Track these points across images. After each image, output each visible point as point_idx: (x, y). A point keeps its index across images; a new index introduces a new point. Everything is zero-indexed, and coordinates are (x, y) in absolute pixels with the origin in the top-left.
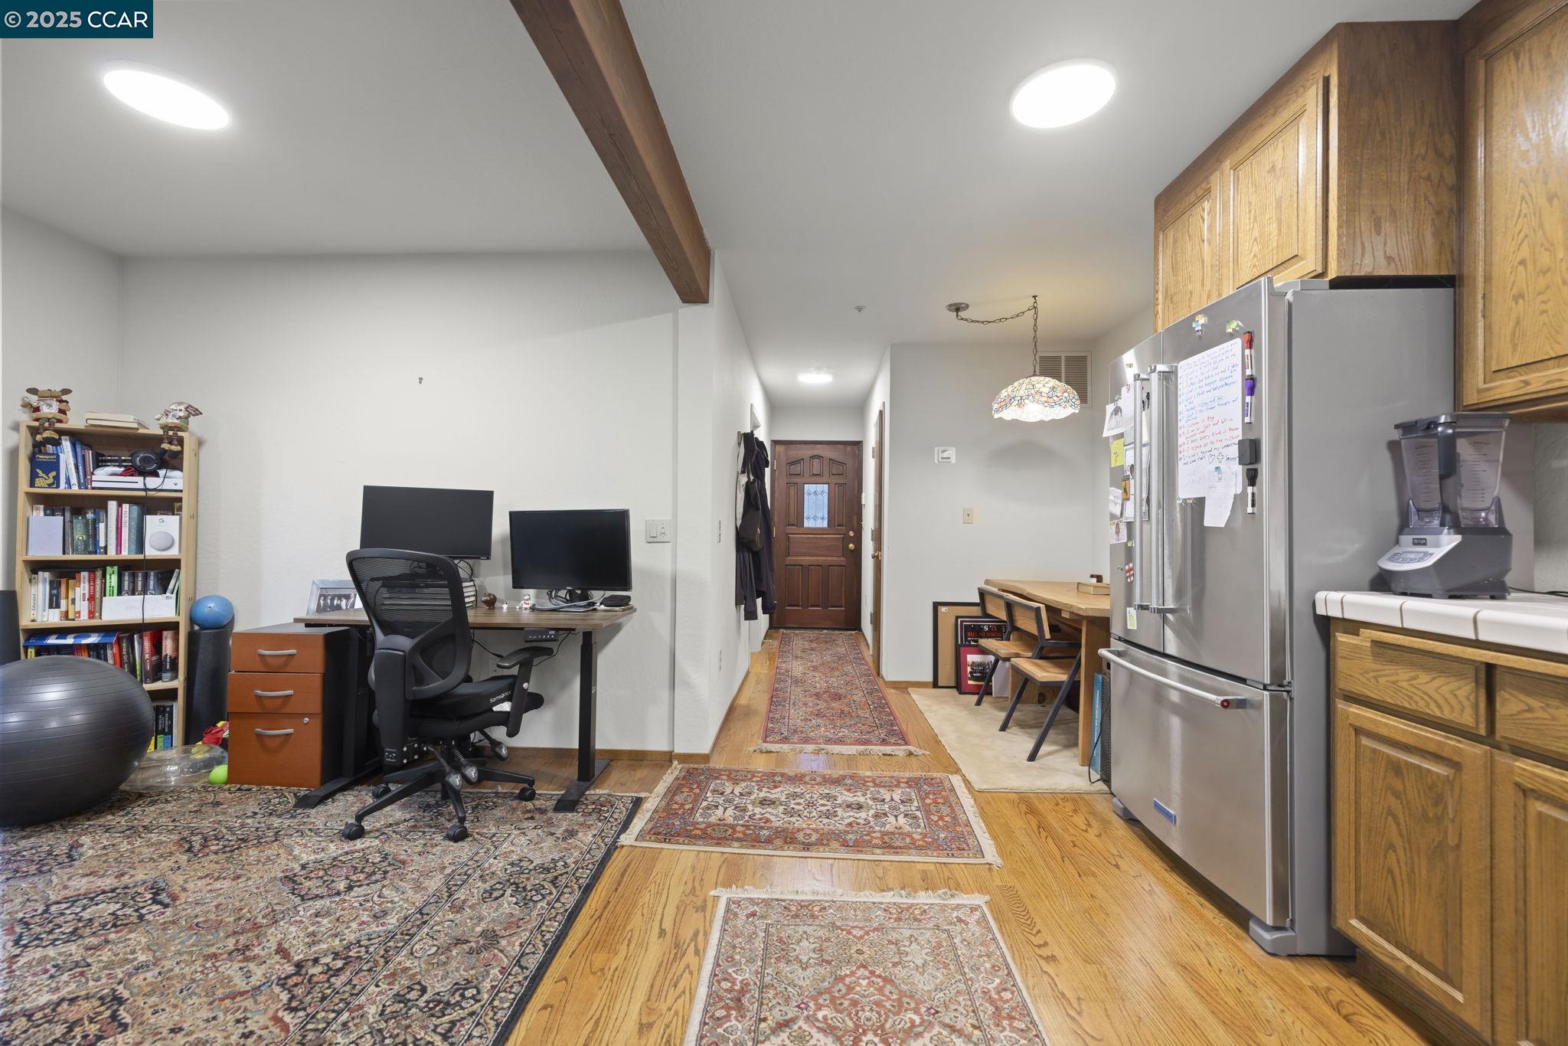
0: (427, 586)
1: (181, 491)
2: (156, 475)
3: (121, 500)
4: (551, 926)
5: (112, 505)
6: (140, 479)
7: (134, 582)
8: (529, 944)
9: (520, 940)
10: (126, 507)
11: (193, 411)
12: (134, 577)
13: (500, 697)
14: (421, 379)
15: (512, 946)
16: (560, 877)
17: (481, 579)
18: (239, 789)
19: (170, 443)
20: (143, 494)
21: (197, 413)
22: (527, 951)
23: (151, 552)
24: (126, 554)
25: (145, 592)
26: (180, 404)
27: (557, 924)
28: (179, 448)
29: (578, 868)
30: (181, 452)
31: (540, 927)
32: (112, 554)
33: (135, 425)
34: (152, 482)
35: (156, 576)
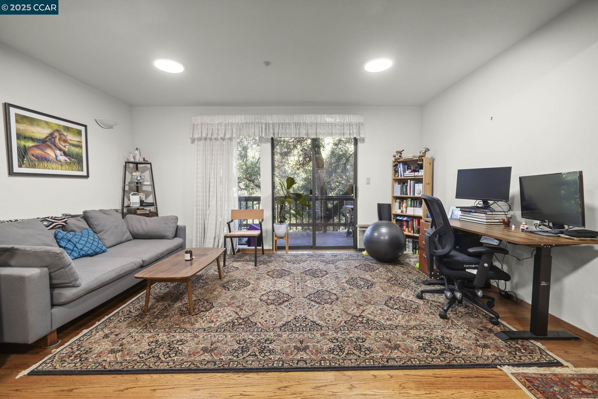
0: (475, 212)
1: (422, 176)
2: (418, 171)
3: (411, 180)
4: (416, 362)
5: (409, 181)
6: (413, 173)
7: (414, 204)
8: (401, 359)
9: (400, 355)
10: (412, 181)
11: (427, 150)
12: (414, 202)
13: (471, 266)
14: (492, 118)
15: (395, 354)
16: (448, 354)
17: (514, 212)
18: (418, 272)
19: (420, 161)
20: (414, 177)
21: (429, 150)
22: (396, 360)
23: (416, 195)
24: (412, 195)
25: (416, 207)
26: (424, 148)
27: (418, 363)
28: (422, 162)
29: (461, 358)
30: (422, 164)
31: (411, 358)
32: (409, 195)
33: (412, 157)
34: (416, 174)
35: (419, 202)
